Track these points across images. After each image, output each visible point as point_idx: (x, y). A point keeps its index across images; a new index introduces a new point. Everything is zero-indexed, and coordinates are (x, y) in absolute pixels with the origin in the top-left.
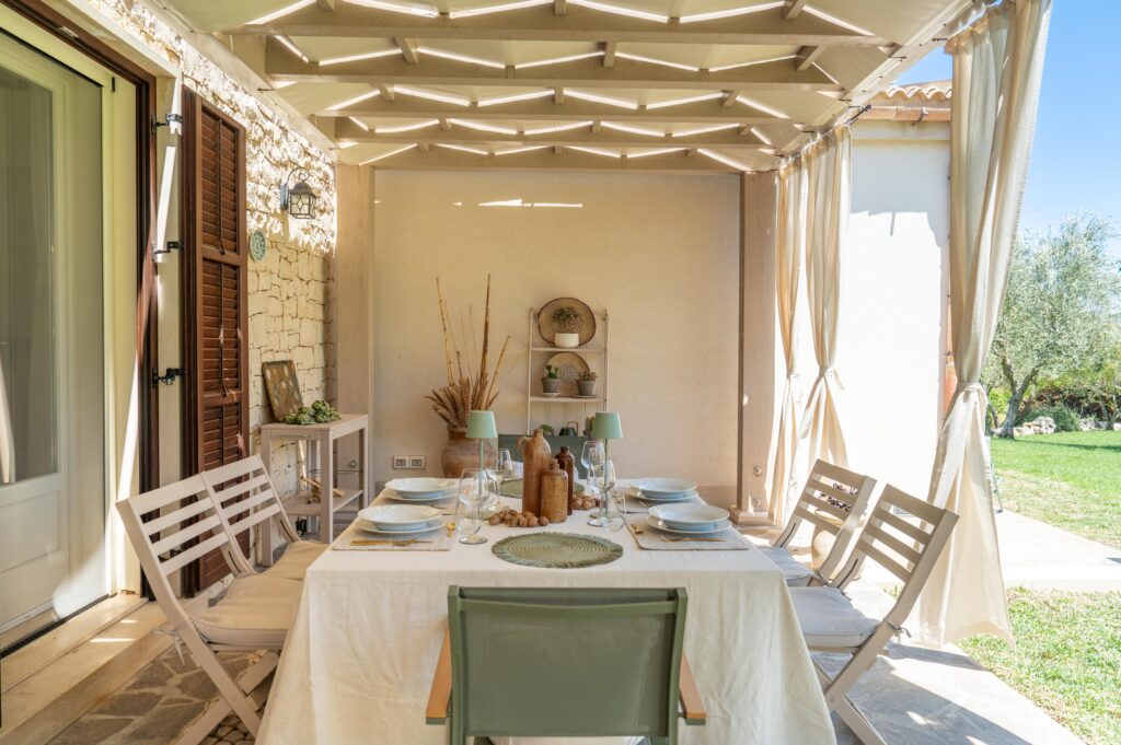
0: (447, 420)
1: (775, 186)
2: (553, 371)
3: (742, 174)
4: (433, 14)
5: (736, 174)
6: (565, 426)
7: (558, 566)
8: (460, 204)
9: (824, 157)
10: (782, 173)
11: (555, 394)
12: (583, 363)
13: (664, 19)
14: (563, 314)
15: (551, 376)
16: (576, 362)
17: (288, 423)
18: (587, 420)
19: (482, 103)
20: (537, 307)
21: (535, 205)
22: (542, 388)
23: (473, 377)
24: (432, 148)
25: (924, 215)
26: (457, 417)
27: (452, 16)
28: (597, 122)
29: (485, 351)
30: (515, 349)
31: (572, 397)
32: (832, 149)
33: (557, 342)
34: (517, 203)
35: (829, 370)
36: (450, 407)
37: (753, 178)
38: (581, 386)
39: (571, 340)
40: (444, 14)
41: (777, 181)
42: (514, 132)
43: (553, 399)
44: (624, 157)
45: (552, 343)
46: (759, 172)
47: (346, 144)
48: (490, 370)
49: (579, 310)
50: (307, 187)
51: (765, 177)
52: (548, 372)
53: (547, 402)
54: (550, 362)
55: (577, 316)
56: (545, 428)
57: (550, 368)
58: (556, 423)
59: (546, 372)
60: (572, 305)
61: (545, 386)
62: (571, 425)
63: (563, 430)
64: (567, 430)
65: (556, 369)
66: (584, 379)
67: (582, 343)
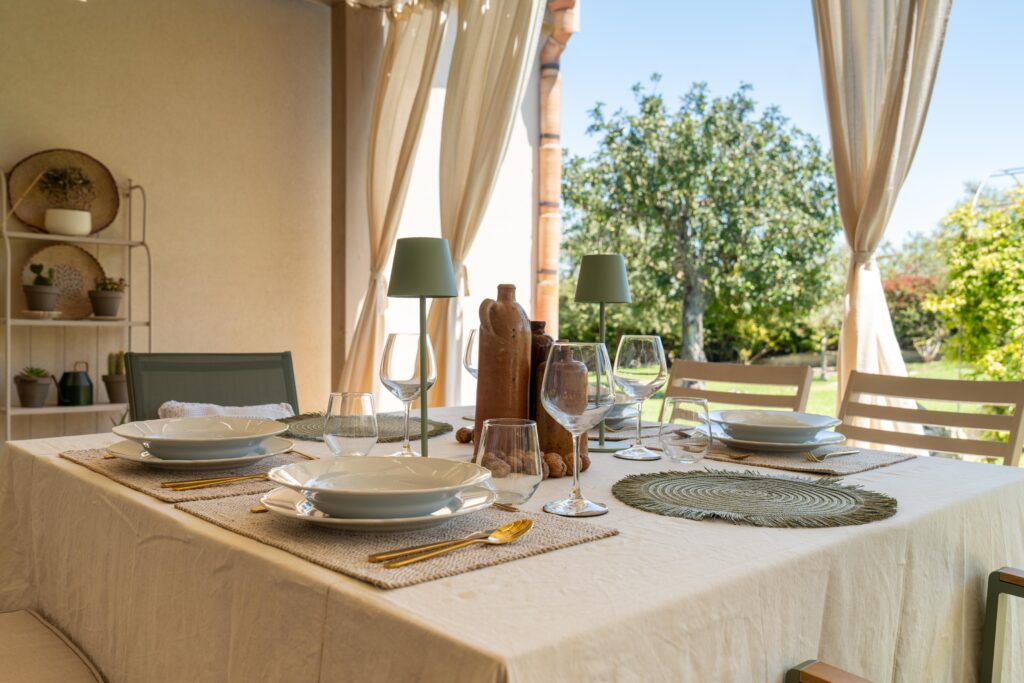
1: (381, 28)
2: (44, 274)
6: (70, 369)
10: (396, 14)
11: (55, 313)
12: (94, 262)
14: (59, 178)
15: (44, 281)
16: (79, 263)
18: (111, 357)
20: (5, 160)
22: (25, 303)
31: (79, 319)
33: (49, 224)
37: (355, 11)
38: (99, 300)
39: (80, 222)
41: (385, 22)
43: (50, 320)
46: (364, 7)
49: (90, 172)
51: (371, 12)
52: (34, 276)
53: (31, 327)
54: (37, 260)
55: (86, 183)
56: (39, 373)
57: (36, 269)
58: (52, 363)
59: (29, 277)
60: (78, 164)
61: (32, 299)
62: (81, 368)
63: (66, 376)
64: (75, 375)
65: (51, 272)
66: (105, 288)
67: (95, 231)
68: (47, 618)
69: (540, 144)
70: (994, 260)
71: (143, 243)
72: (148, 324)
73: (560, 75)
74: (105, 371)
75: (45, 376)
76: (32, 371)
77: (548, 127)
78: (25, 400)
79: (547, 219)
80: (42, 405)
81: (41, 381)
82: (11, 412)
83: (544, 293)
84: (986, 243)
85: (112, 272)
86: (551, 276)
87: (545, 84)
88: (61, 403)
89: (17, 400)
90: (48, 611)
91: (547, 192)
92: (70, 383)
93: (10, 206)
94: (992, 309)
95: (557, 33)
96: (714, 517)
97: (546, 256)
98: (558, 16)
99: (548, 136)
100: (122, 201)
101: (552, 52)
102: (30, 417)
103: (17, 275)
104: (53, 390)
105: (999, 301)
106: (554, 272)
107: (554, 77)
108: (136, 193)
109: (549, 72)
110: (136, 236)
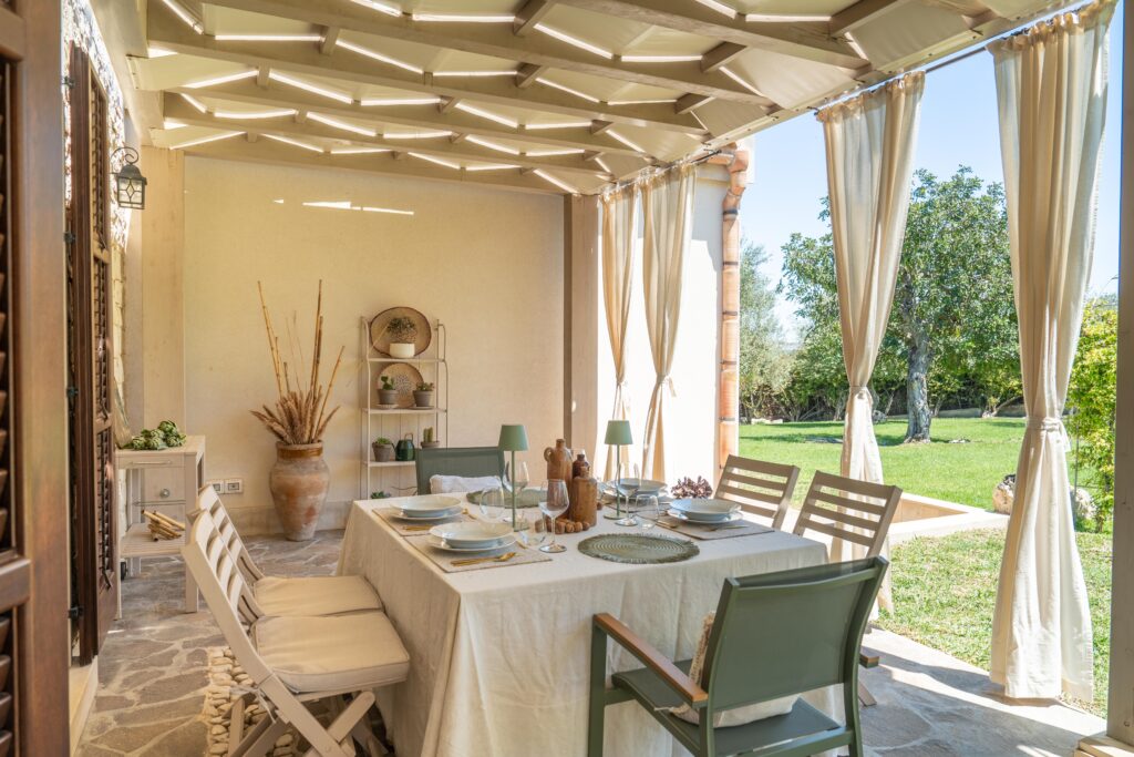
0: (281, 437)
1: (597, 209)
2: (389, 382)
3: (568, 196)
4: (397, 12)
5: (560, 194)
6: (402, 438)
7: (652, 562)
8: (281, 201)
9: (664, 188)
10: (607, 198)
11: (392, 406)
12: (417, 373)
13: (608, 55)
14: (398, 324)
15: (387, 387)
16: (408, 373)
17: (136, 449)
18: (425, 431)
19: (365, 103)
20: (369, 315)
21: (366, 209)
22: (378, 400)
23: (305, 388)
24: (260, 139)
25: (705, 243)
26: (293, 434)
27: (416, 17)
28: (462, 135)
29: (317, 362)
30: (349, 360)
31: (408, 408)
32: (675, 184)
33: (392, 352)
34: (346, 205)
35: (667, 377)
36: (286, 423)
37: (579, 200)
38: (419, 397)
39: (407, 350)
40: (407, 14)
41: (599, 205)
42: (372, 134)
43: (391, 411)
44: (463, 169)
45: (388, 355)
46: (584, 196)
47: (171, 124)
48: (323, 381)
49: (414, 319)
50: (137, 170)
51: (589, 199)
52: (383, 383)
53: (382, 415)
54: (385, 373)
55: (412, 326)
56: (385, 441)
57: (385, 379)
58: (393, 435)
59: (381, 384)
60: (407, 315)
61: (382, 398)
62: (409, 438)
63: (400, 442)
64: (405, 442)
65: (392, 381)
66: (422, 390)
67: (418, 353)
68: (367, 579)
69: (723, 269)
70: (1101, 354)
71: (444, 361)
72: (446, 411)
73: (738, 217)
74: (422, 439)
75: (389, 444)
76: (381, 440)
77: (728, 257)
78: (378, 458)
79: (727, 324)
80: (386, 461)
81: (387, 446)
82: (370, 465)
83: (725, 379)
84: (1097, 338)
85: (427, 380)
86: (731, 366)
87: (726, 225)
88: (397, 460)
89: (374, 458)
90: (368, 576)
91: (728, 304)
92: (402, 447)
93: (371, 342)
94: (1100, 394)
95: (734, 188)
96: (598, 556)
97: (727, 352)
98: (734, 176)
99: (728, 263)
100: (433, 334)
101: (731, 201)
102: (381, 468)
103: (374, 382)
104: (393, 453)
105: (1106, 388)
106: (734, 363)
107: (734, 220)
108: (441, 328)
109: (729, 216)
110: (441, 356)
